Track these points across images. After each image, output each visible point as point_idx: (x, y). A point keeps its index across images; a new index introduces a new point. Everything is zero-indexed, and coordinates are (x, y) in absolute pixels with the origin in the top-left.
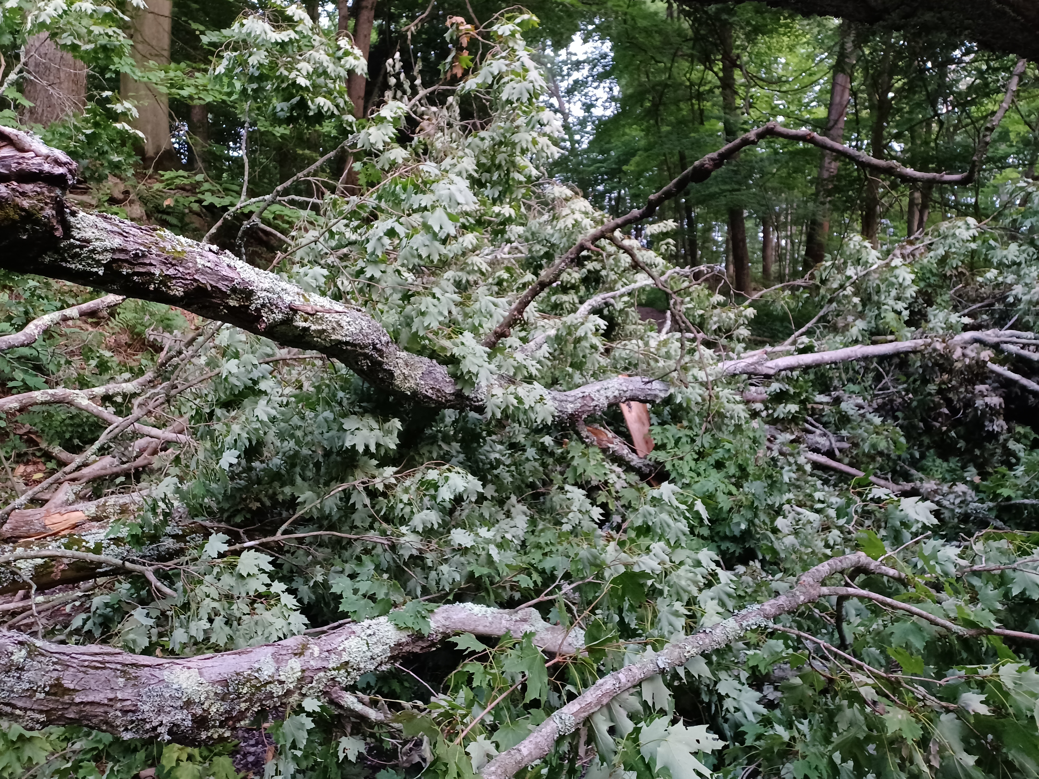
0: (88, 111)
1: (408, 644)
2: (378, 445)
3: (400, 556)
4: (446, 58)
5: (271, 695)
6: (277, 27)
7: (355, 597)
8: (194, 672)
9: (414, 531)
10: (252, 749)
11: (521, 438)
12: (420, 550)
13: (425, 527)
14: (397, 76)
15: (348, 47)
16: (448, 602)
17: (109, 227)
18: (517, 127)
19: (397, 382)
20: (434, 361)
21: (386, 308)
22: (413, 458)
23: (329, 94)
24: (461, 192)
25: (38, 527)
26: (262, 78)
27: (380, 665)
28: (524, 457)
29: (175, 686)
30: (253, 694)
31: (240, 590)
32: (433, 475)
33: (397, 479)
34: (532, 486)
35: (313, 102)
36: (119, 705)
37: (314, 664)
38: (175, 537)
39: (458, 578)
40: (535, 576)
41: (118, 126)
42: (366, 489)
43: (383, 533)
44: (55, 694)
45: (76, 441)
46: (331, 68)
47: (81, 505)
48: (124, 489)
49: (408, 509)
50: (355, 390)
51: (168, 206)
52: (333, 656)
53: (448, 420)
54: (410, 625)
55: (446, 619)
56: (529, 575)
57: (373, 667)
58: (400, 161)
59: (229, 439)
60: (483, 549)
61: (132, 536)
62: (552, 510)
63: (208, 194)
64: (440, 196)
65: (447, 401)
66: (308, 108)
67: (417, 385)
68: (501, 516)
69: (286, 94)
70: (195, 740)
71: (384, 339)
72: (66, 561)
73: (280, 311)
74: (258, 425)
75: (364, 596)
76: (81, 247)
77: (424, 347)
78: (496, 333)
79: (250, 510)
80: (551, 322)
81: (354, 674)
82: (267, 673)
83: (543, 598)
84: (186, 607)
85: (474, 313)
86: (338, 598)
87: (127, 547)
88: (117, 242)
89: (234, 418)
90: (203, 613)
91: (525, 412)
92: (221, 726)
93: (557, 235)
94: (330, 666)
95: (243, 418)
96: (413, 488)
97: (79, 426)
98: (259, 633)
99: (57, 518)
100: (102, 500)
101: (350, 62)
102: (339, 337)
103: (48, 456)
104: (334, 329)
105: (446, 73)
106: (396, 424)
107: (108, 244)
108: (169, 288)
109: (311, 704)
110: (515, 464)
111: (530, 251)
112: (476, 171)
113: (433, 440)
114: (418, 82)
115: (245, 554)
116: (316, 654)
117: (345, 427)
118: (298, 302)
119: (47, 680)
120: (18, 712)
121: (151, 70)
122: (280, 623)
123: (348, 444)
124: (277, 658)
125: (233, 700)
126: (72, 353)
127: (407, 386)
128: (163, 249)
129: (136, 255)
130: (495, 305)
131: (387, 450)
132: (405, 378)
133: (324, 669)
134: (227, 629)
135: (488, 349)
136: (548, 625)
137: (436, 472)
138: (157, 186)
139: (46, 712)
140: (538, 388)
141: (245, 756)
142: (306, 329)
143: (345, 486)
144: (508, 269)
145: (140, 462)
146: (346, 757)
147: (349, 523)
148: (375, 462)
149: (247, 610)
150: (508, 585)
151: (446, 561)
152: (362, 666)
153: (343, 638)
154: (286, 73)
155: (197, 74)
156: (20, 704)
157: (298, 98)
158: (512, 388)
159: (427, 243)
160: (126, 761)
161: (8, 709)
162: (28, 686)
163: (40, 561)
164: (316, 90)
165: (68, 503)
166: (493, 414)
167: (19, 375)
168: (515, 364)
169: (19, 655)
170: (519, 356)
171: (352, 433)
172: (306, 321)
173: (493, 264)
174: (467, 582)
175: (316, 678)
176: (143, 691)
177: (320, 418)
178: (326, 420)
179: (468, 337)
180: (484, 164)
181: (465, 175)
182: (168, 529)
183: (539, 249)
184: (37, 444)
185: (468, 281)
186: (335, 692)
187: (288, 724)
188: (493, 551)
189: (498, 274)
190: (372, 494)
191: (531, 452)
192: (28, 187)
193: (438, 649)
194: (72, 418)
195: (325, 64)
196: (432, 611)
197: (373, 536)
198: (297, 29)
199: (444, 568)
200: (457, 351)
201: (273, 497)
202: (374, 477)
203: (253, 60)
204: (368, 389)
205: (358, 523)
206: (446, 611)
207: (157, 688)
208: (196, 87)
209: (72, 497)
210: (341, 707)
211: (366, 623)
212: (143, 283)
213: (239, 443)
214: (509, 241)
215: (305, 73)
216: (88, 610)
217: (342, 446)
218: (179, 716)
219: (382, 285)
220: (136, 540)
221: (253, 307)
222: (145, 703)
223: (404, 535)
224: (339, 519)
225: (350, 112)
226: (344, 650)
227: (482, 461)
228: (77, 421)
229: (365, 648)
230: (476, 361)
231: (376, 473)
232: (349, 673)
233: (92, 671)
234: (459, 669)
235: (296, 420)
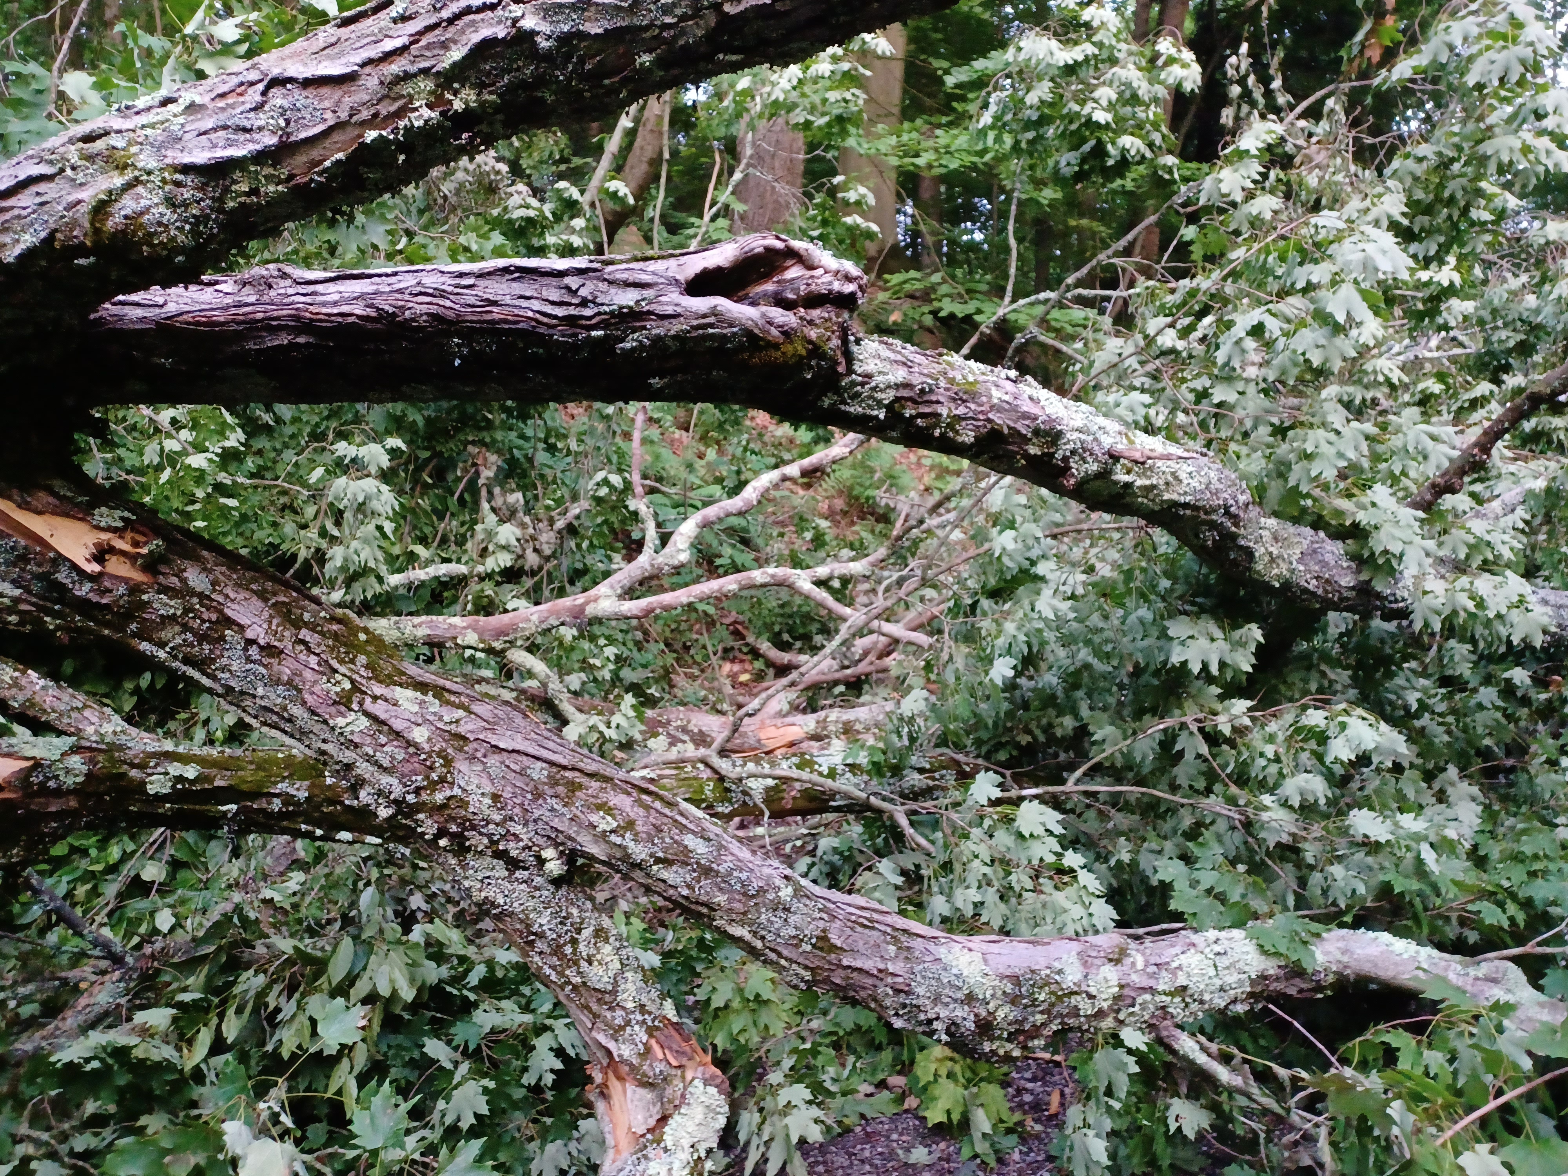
0: (817, 207)
1: (1278, 979)
2: (1222, 665)
3: (1260, 842)
4: (1353, 33)
5: (1075, 1012)
6: (1068, 42)
7: (1194, 893)
8: (977, 957)
9: (1285, 804)
10: (1030, 1085)
11: (1464, 670)
12: (1293, 835)
13: (1303, 800)
14: (1242, 81)
15: (1173, 51)
16: (1342, 925)
17: (892, 356)
18: (1490, 128)
19: (1259, 567)
20: (1322, 534)
21: (1244, 450)
22: (1275, 689)
23: (1138, 129)
24: (1384, 252)
25: (752, 741)
26: (1043, 121)
27: (1234, 1001)
28: (1472, 702)
29: (955, 971)
30: (1052, 1005)
31: (1018, 855)
32: (1315, 718)
33: (1253, 719)
34: (1485, 754)
35: (1113, 143)
36: (889, 980)
37: (1137, 979)
38: (921, 771)
39: (1362, 890)
40: (1512, 908)
41: (849, 220)
42: (1201, 730)
43: (1232, 801)
44: (821, 949)
45: (786, 637)
46: (1144, 89)
47: (799, 718)
48: (846, 704)
49: (1273, 769)
50: (1187, 576)
51: (895, 323)
52: (1164, 973)
53: (1333, 632)
54: (1283, 950)
55: (1344, 952)
56: (1501, 905)
57: (1223, 1004)
58: (1268, 216)
59: (1001, 642)
60: (1408, 849)
61: (874, 764)
62: (1532, 800)
63: (946, 300)
64: (1348, 263)
65: (1342, 599)
66: (1107, 154)
67: (1292, 571)
68: (1428, 798)
69: (1075, 140)
70: (974, 1050)
71: (1242, 498)
72: (797, 785)
73: (1096, 460)
74: (1041, 625)
75: (1209, 891)
76: (863, 384)
77: (1304, 510)
78: (1434, 486)
79: (1017, 746)
80: (1533, 465)
81: (1194, 1006)
82: (1072, 977)
83: (1530, 948)
84: (947, 867)
85: (1393, 453)
86: (1166, 888)
87: (866, 777)
88: (900, 375)
89: (1008, 613)
90: (972, 879)
91: (1488, 623)
92: (1009, 1040)
93: (1548, 310)
94: (1161, 988)
95: (1020, 614)
96: (1281, 737)
97: (790, 616)
98: (1049, 920)
99: (772, 732)
100: (822, 714)
101: (1175, 73)
102: (1175, 497)
103: (755, 653)
104: (1167, 484)
105: (1351, 61)
106: (1255, 633)
107: (892, 379)
108: (957, 432)
109: (1133, 1038)
110: (1453, 711)
111: (1487, 341)
112: (1404, 214)
113: (1307, 663)
114: (1276, 84)
115: (1025, 805)
116: (1140, 965)
117: (1170, 633)
118: (1121, 446)
119: (812, 930)
120: (783, 962)
121: (879, 137)
122: (1077, 911)
123: (1175, 659)
124: (1085, 960)
125: (1026, 1007)
126: (782, 524)
127: (1275, 574)
128: (951, 381)
129: (922, 391)
130: (1434, 438)
131: (1237, 671)
132: (1272, 560)
133: (1152, 990)
134: (1002, 906)
135: (1421, 514)
136: (1542, 997)
137: (1321, 714)
138: (882, 296)
139: (812, 969)
140: (1515, 584)
141: (1019, 1091)
142: (1128, 485)
143: (1168, 722)
144: (1441, 377)
145: (862, 668)
146: (1179, 1129)
147: (1165, 779)
148: (1215, 690)
149: (1029, 885)
150: (1454, 916)
151: (1340, 859)
152: (1207, 997)
153: (1177, 950)
154: (1077, 108)
155: (938, 132)
156: (785, 953)
157: (1092, 142)
158: (1464, 581)
159: (1322, 341)
160: (868, 1059)
161: (773, 956)
162: (793, 932)
163: (770, 782)
164: (1120, 127)
165: (781, 715)
166: (1426, 625)
167: (727, 551)
168: (1471, 540)
169: (786, 893)
170: (1478, 527)
171: (1183, 643)
172: (1128, 472)
173: (1413, 367)
174: (1377, 899)
175: (1139, 1000)
176: (917, 968)
177: (1132, 618)
178: (1141, 621)
179: (1381, 493)
180: (1418, 202)
181: (1385, 223)
182: (914, 760)
183: (1508, 338)
184: (743, 638)
185: (1364, 400)
186: (1166, 1028)
187: (1103, 1058)
188: (1428, 855)
189: (1421, 386)
190: (1213, 738)
191: (1488, 695)
192: (816, 313)
193: (1326, 997)
194: (782, 606)
195: (1135, 85)
196: (1318, 935)
197: (1214, 803)
198: (1095, 39)
199: (1337, 870)
200: (1362, 517)
201: (1048, 729)
202: (1215, 714)
203: (1032, 98)
204: (1206, 576)
205: (1182, 780)
206: (1343, 938)
207: (934, 967)
208: (936, 150)
209: (786, 707)
210: (1173, 1052)
211: (1212, 934)
212: (927, 428)
213: (1015, 649)
214: (1446, 327)
215: (1104, 103)
216: (812, 853)
217: (1165, 663)
218: (960, 1012)
219: (1239, 413)
220: (877, 769)
221: (1059, 455)
222: (920, 984)
223: (1266, 808)
224: (1152, 772)
225: (1170, 152)
226: (1180, 968)
227: (1391, 703)
228: (787, 610)
229: (1212, 972)
230: (1398, 533)
231: (1219, 707)
232: (1187, 1005)
233: (859, 929)
234: (1368, 1036)
235: (1095, 620)
